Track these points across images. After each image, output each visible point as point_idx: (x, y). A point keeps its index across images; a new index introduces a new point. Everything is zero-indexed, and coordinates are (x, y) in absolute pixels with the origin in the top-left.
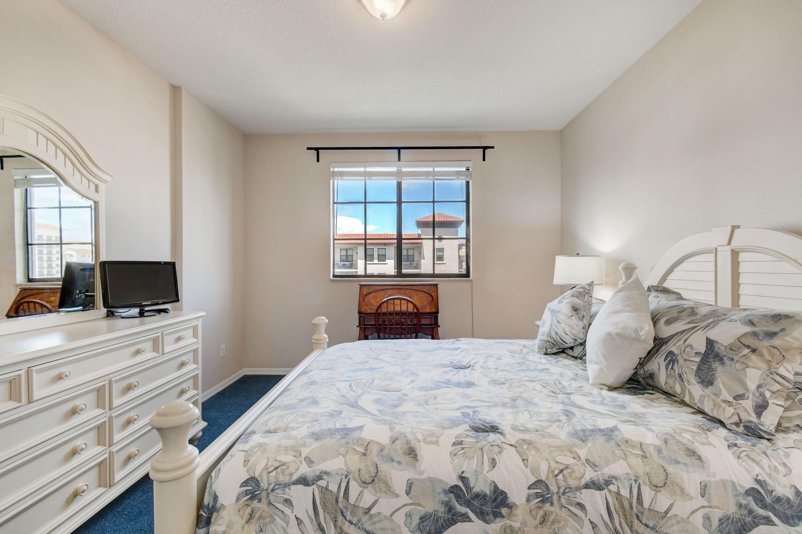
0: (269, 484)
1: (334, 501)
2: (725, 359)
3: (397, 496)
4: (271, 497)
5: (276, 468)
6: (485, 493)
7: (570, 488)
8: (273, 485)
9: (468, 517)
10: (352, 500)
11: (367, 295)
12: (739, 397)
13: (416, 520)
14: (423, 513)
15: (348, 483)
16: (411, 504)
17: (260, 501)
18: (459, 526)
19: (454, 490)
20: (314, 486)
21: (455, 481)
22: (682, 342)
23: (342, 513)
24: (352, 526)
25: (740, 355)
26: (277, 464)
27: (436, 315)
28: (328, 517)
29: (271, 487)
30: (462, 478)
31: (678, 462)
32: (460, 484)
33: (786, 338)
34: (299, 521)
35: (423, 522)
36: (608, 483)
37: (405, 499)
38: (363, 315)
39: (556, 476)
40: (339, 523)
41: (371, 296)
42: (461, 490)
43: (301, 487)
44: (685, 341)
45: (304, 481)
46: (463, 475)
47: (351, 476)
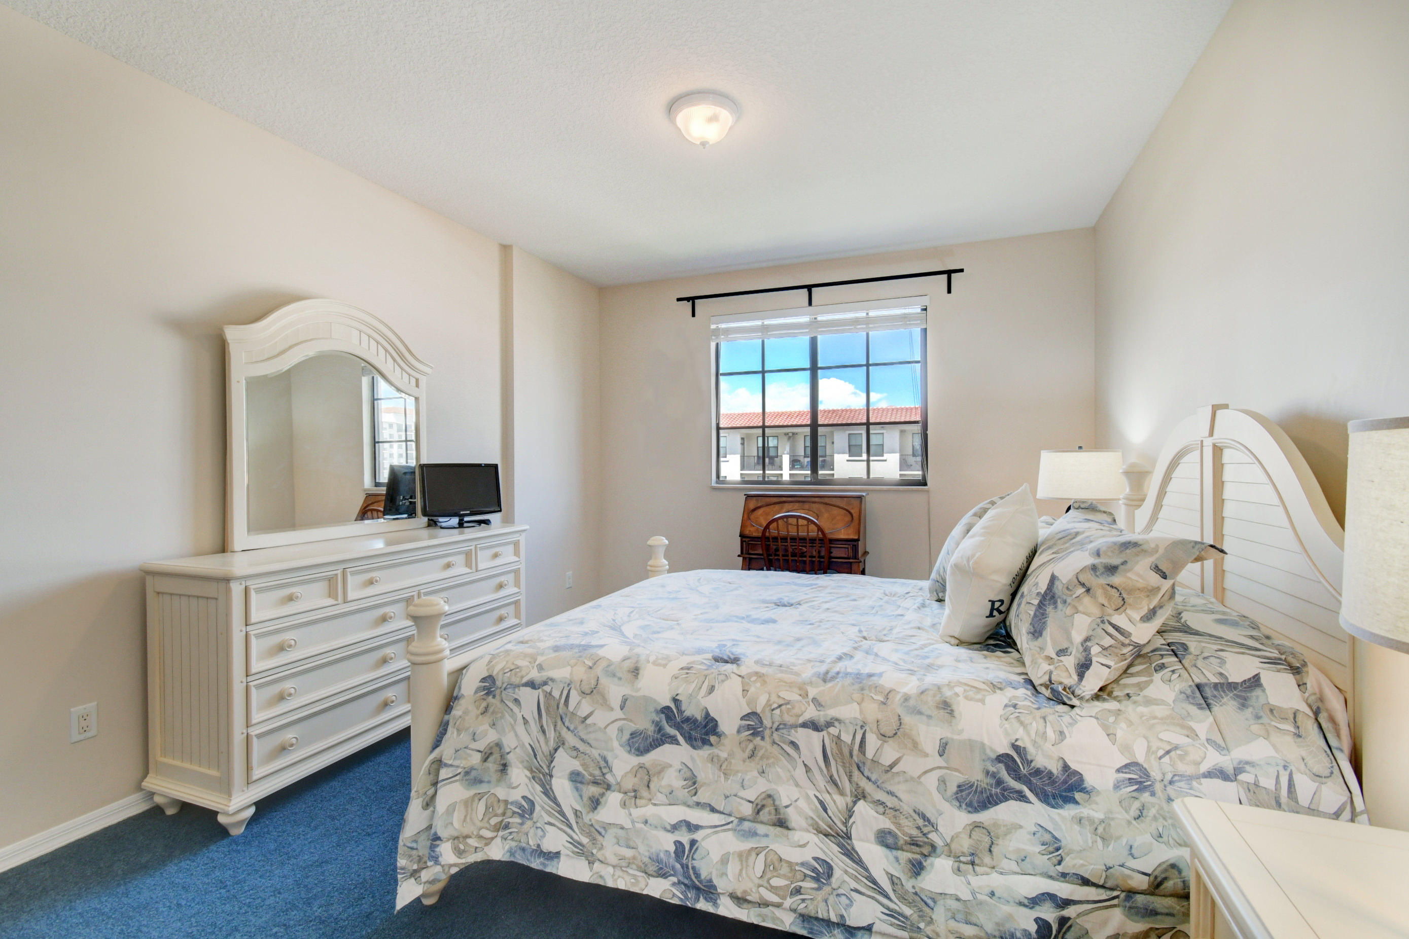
0: (503, 683)
1: (556, 707)
2: (1059, 601)
3: (612, 709)
4: (504, 695)
5: (511, 670)
6: (696, 718)
7: (785, 725)
8: (506, 684)
9: (676, 740)
10: (571, 708)
11: (754, 510)
12: (1062, 652)
13: (627, 736)
14: (634, 730)
15: (569, 691)
16: (624, 719)
17: (494, 697)
18: (667, 747)
19: (666, 710)
20: (540, 690)
21: (667, 702)
23: (562, 719)
24: (570, 732)
25: (1073, 597)
26: (512, 667)
27: (855, 543)
28: (549, 721)
29: (504, 686)
30: (676, 701)
31: (920, 713)
32: (673, 706)
33: (1129, 575)
34: (526, 722)
35: (633, 738)
36: (829, 724)
37: (618, 714)
38: (747, 540)
39: (773, 710)
40: (558, 728)
42: (672, 711)
43: (528, 689)
44: (1038, 578)
45: (532, 685)
46: (677, 698)
47: (573, 686)
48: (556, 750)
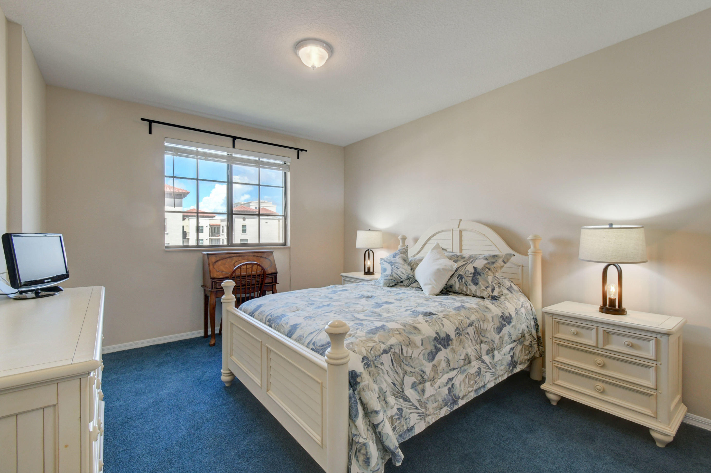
0: (373, 357)
1: (399, 357)
2: (481, 274)
3: (419, 347)
4: (376, 363)
5: (371, 350)
6: (444, 337)
7: (465, 328)
8: (374, 357)
9: (441, 349)
10: (405, 354)
11: (215, 262)
12: (487, 287)
13: (427, 356)
14: (428, 352)
15: (402, 347)
16: (424, 349)
17: (371, 367)
18: (439, 353)
19: (436, 339)
20: (390, 353)
21: (435, 335)
22: (463, 270)
23: (402, 362)
24: (407, 366)
25: (486, 271)
26: (370, 348)
27: (275, 275)
28: (398, 366)
29: (374, 358)
30: (437, 333)
31: (485, 311)
32: (437, 336)
33: (497, 264)
34: (388, 371)
35: (429, 355)
36: (473, 323)
37: (422, 348)
38: (215, 280)
40: (402, 367)
41: (220, 263)
42: (438, 338)
43: (385, 355)
44: (465, 269)
45: (385, 352)
46: (437, 332)
47: (402, 344)
48: (404, 378)
